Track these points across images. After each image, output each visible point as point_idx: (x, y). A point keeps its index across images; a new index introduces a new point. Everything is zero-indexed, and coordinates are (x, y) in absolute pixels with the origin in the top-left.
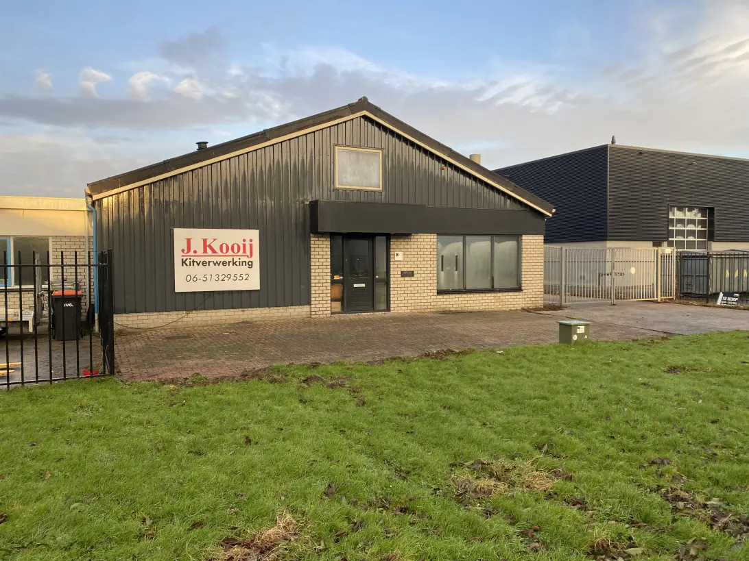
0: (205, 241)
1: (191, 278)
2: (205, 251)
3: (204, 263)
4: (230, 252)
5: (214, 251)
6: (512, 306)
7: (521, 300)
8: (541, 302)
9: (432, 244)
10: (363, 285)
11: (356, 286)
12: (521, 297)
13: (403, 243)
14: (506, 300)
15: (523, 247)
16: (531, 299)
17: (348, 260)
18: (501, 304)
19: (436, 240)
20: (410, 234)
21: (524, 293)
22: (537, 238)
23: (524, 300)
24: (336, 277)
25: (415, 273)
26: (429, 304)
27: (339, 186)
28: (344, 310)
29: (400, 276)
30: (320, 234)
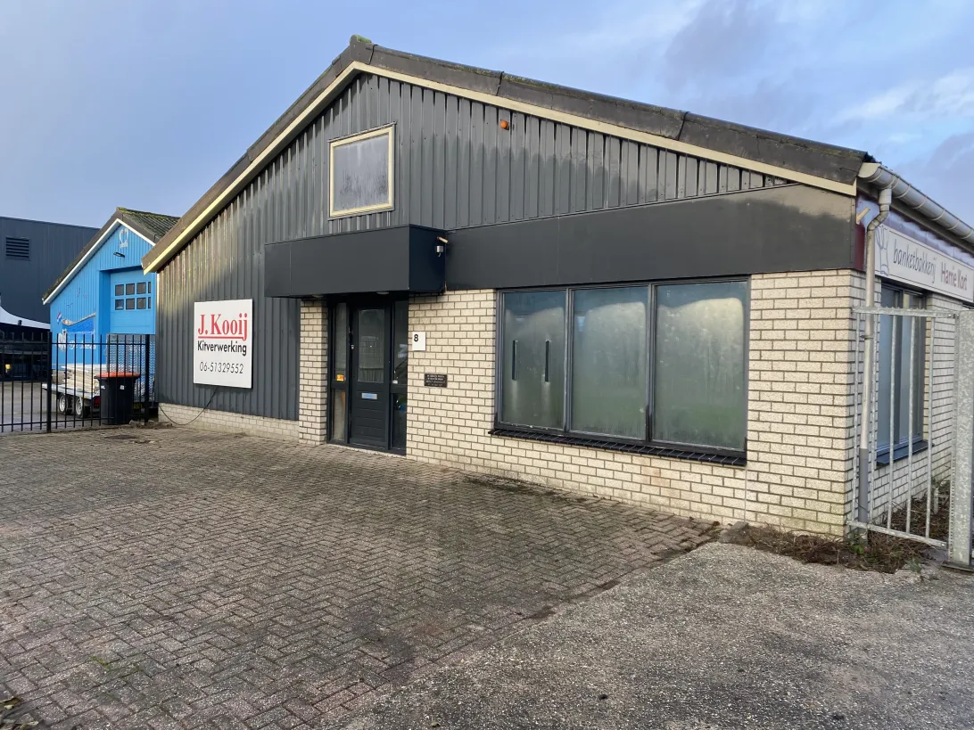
0: (213, 316)
1: (204, 367)
2: (213, 333)
3: (212, 347)
4: (230, 334)
5: (219, 333)
6: (705, 508)
7: (740, 494)
8: (829, 522)
9: (483, 312)
10: (374, 396)
11: (364, 396)
12: (741, 484)
13: (429, 314)
14: (686, 486)
15: (754, 315)
16: (785, 501)
17: (357, 347)
18: (665, 492)
19: (492, 304)
20: (441, 293)
21: (753, 476)
22: (818, 282)
23: (752, 496)
24: (340, 378)
25: (450, 378)
26: (474, 454)
27: (333, 214)
28: (349, 439)
29: (422, 383)
30: (309, 300)
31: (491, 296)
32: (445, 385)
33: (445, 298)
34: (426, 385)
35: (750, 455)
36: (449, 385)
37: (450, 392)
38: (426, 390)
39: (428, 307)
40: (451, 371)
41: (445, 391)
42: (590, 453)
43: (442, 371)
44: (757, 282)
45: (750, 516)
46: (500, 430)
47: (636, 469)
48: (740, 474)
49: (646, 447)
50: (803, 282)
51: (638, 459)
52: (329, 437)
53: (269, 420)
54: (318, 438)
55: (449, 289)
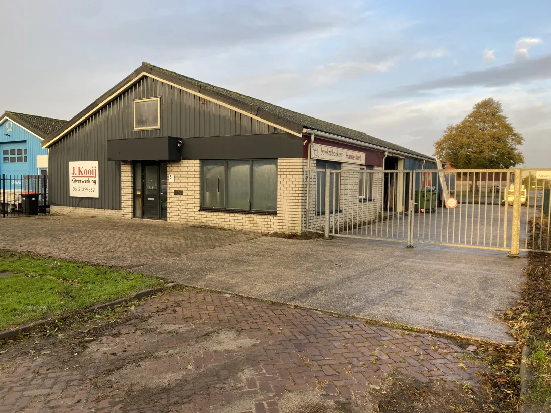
0: (79, 168)
1: (75, 189)
2: (79, 175)
3: (79, 181)
4: (88, 175)
5: (82, 175)
6: (266, 229)
7: (275, 224)
8: (297, 230)
9: (196, 168)
10: (153, 199)
11: (149, 199)
12: (275, 221)
13: (175, 168)
14: (261, 223)
15: (278, 170)
16: (287, 225)
17: (146, 181)
18: (255, 225)
19: (199, 165)
20: (180, 160)
21: (278, 218)
23: (278, 224)
24: (138, 193)
25: (184, 191)
26: (193, 218)
27: (135, 128)
28: (143, 216)
29: (173, 194)
30: (126, 162)
31: (199, 162)
32: (182, 194)
33: (181, 163)
34: (175, 194)
35: (278, 212)
36: (184, 194)
37: (184, 197)
38: (175, 196)
39: (175, 166)
40: (184, 189)
41: (182, 196)
42: (232, 215)
43: (181, 189)
44: (279, 161)
45: (278, 230)
46: (202, 209)
47: (247, 219)
48: (275, 218)
49: (250, 212)
50: (292, 161)
51: (247, 216)
52: (134, 216)
53: (108, 210)
54: (130, 216)
55: (183, 159)
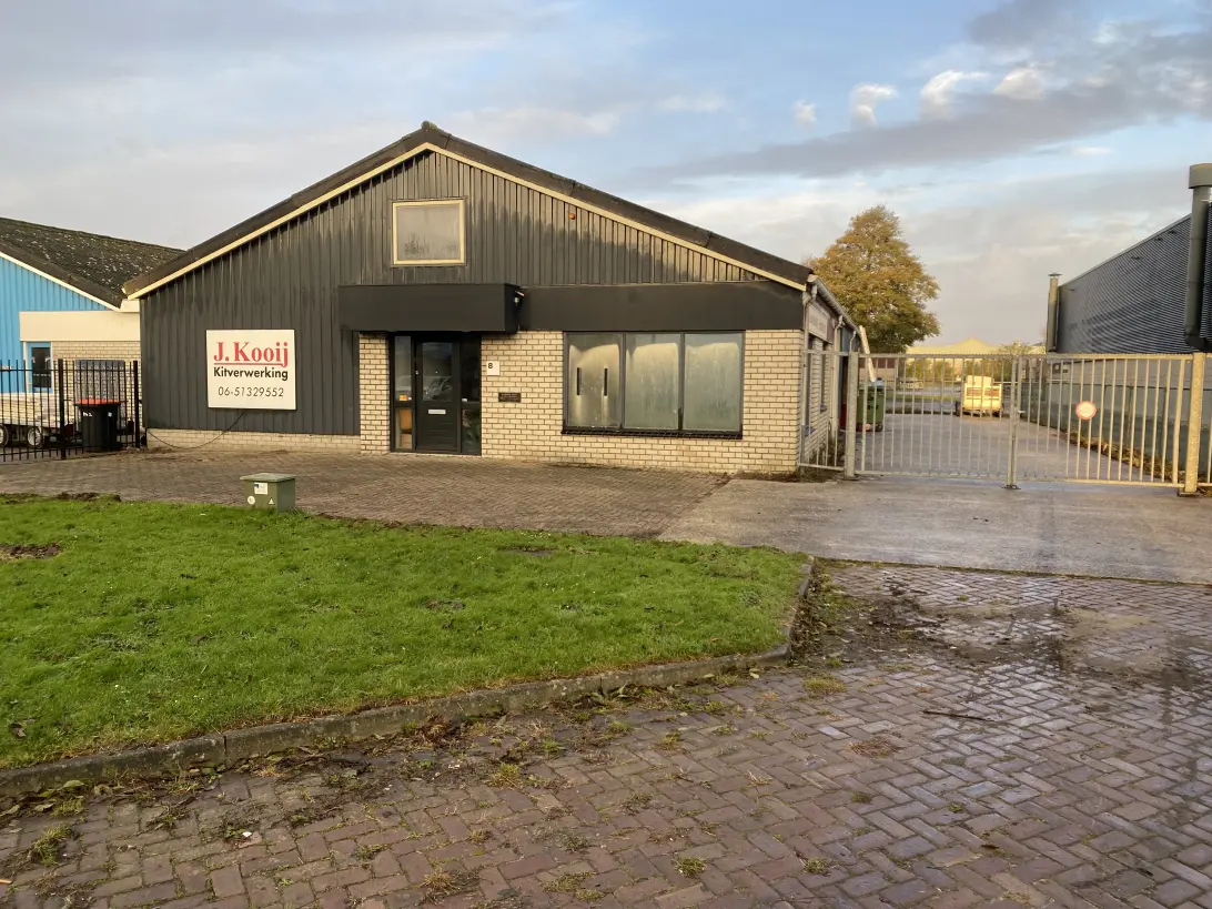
0: (237, 345)
1: (224, 392)
2: (237, 359)
3: (236, 373)
4: (263, 361)
5: (246, 359)
6: (717, 466)
7: (739, 455)
8: (788, 466)
9: (553, 347)
10: (443, 412)
11: (431, 412)
12: (740, 450)
14: (706, 454)
15: (747, 353)
16: (764, 456)
17: (421, 374)
18: (692, 459)
19: (561, 342)
21: (746, 444)
22: (782, 335)
23: (746, 456)
24: (402, 398)
25: (523, 395)
26: (547, 449)
27: (396, 262)
28: (418, 446)
29: (497, 400)
30: (372, 334)
31: (560, 336)
32: (519, 401)
33: (518, 337)
34: (500, 401)
35: (744, 433)
36: (523, 400)
37: (523, 406)
38: (501, 405)
39: (501, 343)
40: (525, 390)
41: (518, 405)
42: (640, 440)
43: (516, 390)
44: (749, 334)
45: (744, 467)
46: (568, 430)
47: (674, 447)
48: (739, 444)
49: (679, 434)
50: (775, 335)
51: (674, 441)
52: (392, 448)
54: (385, 448)
